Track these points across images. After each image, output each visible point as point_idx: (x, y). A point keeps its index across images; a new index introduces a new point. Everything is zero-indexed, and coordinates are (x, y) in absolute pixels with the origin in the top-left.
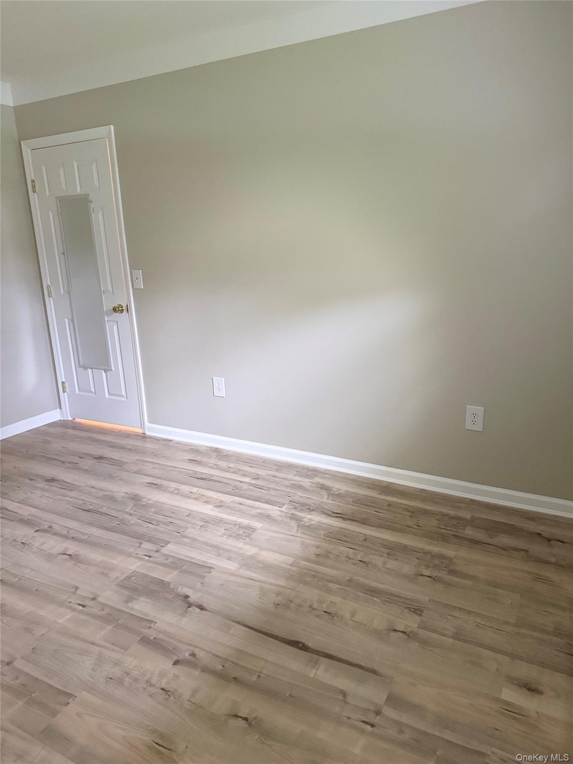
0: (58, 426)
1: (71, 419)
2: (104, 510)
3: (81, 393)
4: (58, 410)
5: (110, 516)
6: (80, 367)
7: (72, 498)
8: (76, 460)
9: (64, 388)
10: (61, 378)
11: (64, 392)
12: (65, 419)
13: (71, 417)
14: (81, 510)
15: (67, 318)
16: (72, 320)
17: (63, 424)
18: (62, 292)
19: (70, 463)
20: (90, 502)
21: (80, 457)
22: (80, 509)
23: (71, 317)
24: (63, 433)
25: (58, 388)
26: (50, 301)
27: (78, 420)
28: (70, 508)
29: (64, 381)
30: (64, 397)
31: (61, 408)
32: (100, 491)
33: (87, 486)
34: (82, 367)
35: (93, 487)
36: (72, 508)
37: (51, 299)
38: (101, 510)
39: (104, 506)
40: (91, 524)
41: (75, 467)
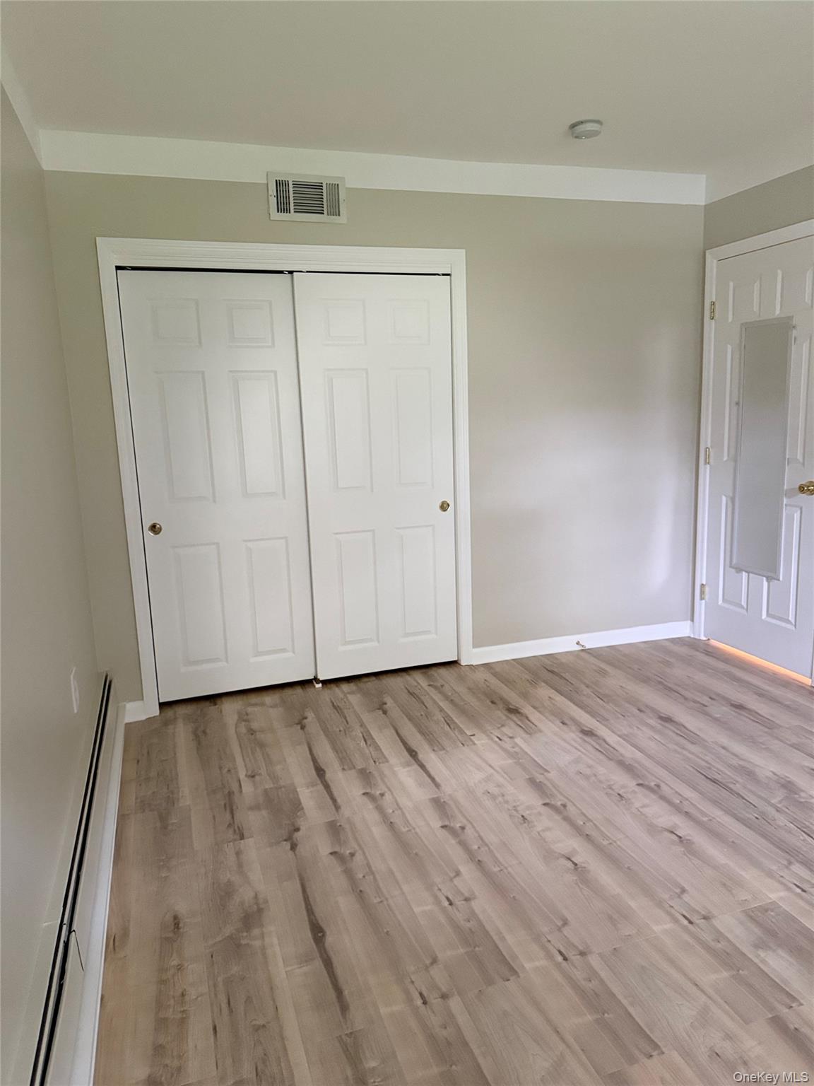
0: (685, 644)
1: (705, 639)
2: (737, 788)
3: (726, 606)
4: (689, 622)
5: (744, 801)
6: (731, 567)
7: (693, 753)
8: (705, 700)
9: (702, 593)
10: (702, 578)
11: (702, 599)
12: (696, 637)
13: (705, 636)
14: (703, 777)
15: (726, 496)
16: (733, 500)
17: (691, 643)
18: (725, 459)
19: (695, 702)
20: (718, 769)
21: (710, 698)
22: (701, 773)
23: (731, 495)
24: (690, 656)
25: (694, 591)
26: (705, 468)
27: (713, 642)
28: (687, 767)
29: (704, 583)
30: (701, 607)
31: (692, 620)
32: (734, 757)
33: (716, 743)
34: (733, 568)
35: (724, 748)
36: (691, 769)
37: (708, 466)
38: (731, 786)
39: (737, 782)
40: (716, 803)
41: (702, 710)
